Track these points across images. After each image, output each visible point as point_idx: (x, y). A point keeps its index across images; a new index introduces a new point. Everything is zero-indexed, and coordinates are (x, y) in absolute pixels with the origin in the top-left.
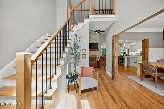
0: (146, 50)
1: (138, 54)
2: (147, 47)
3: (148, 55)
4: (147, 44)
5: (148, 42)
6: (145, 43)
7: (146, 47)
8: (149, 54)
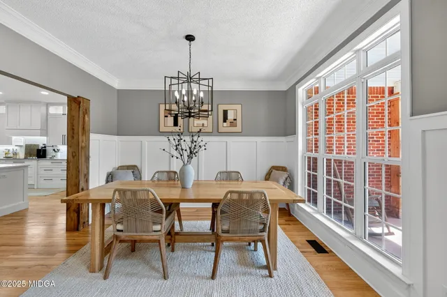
0: (84, 137)
1: (15, 154)
2: (86, 128)
3: (87, 158)
4: (86, 118)
5: (89, 108)
6: (81, 113)
7: (83, 128)
8: (90, 155)
